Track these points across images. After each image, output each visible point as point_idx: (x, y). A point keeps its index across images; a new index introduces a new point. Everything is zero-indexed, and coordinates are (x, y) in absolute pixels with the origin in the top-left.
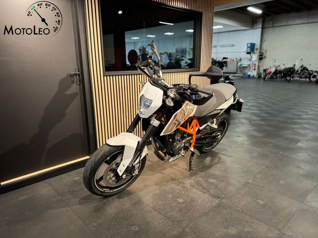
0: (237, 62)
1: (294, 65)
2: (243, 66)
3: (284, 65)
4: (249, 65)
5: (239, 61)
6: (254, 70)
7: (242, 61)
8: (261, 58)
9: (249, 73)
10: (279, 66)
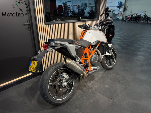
0: (113, 12)
1: (141, 14)
2: (115, 14)
3: (136, 14)
4: (118, 13)
5: (113, 11)
6: (121, 16)
7: (115, 11)
8: (125, 10)
9: (118, 18)
10: (133, 15)
